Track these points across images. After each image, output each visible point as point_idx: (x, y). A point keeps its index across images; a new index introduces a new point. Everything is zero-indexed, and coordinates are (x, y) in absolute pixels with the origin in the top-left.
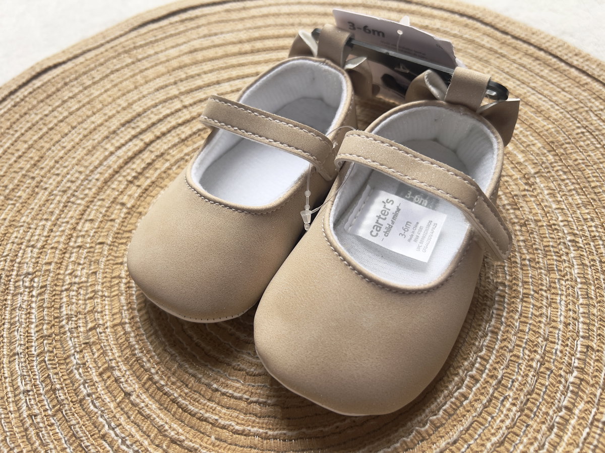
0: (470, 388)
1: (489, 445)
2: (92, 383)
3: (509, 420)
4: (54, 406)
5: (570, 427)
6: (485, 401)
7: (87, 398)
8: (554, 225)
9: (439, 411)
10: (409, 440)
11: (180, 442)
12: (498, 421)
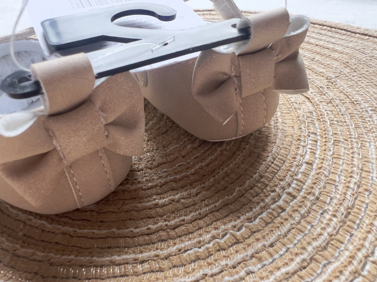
0: (288, 203)
3: (331, 229)
6: (303, 212)
9: (255, 220)
10: (222, 242)
12: (319, 229)
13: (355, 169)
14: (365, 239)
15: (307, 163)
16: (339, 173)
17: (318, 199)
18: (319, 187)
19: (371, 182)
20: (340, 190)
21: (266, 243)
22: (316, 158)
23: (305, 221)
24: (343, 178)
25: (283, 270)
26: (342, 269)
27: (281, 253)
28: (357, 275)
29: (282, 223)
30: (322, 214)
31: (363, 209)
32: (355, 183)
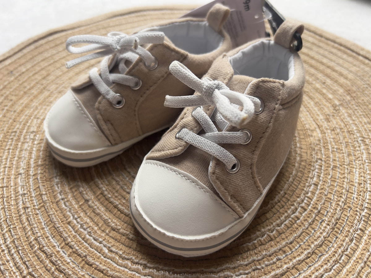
0: (301, 214)
1: (313, 246)
2: (65, 193)
3: (325, 233)
4: (40, 204)
5: (363, 241)
6: (310, 221)
7: (61, 201)
8: (351, 131)
9: (281, 225)
10: (262, 239)
11: (118, 230)
12: (318, 233)
13: (344, 191)
14: (344, 241)
15: (315, 184)
16: (334, 193)
17: (319, 212)
18: (321, 203)
19: (352, 201)
20: (333, 206)
21: (288, 241)
22: (320, 180)
23: (311, 227)
24: (336, 197)
25: (297, 259)
26: (329, 259)
27: (296, 248)
28: (337, 262)
29: (298, 228)
30: (321, 222)
31: (345, 220)
32: (343, 202)
